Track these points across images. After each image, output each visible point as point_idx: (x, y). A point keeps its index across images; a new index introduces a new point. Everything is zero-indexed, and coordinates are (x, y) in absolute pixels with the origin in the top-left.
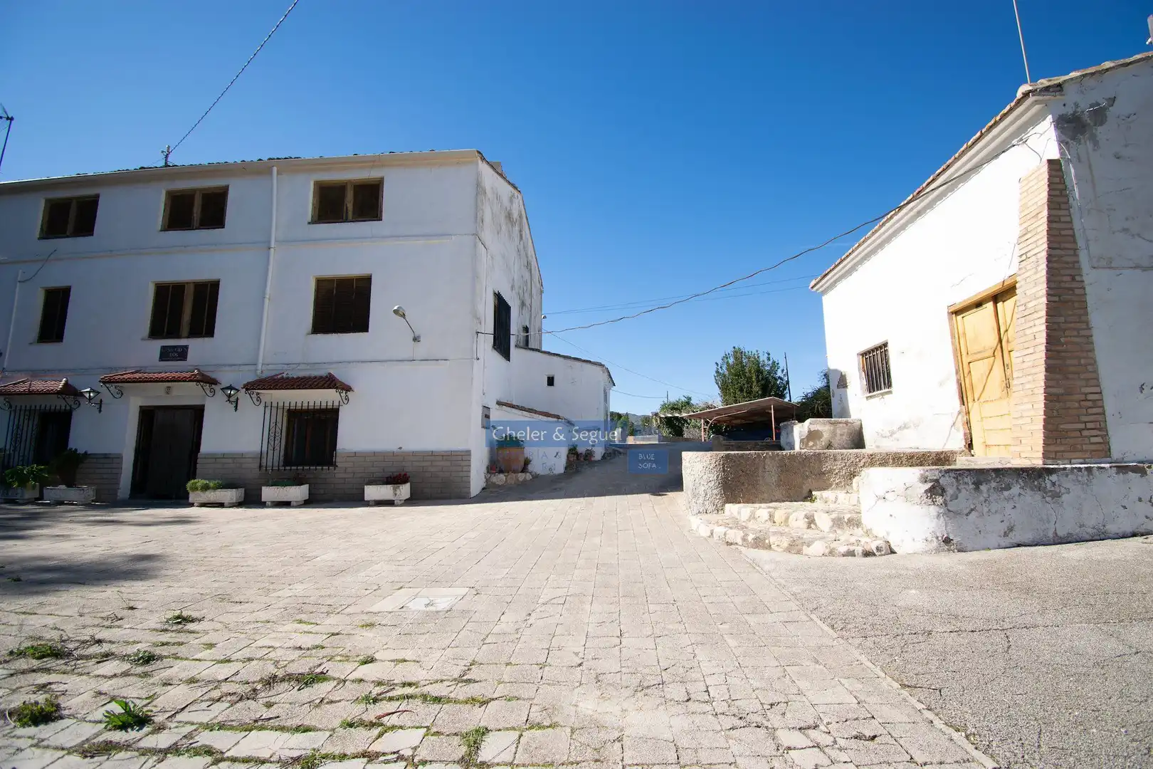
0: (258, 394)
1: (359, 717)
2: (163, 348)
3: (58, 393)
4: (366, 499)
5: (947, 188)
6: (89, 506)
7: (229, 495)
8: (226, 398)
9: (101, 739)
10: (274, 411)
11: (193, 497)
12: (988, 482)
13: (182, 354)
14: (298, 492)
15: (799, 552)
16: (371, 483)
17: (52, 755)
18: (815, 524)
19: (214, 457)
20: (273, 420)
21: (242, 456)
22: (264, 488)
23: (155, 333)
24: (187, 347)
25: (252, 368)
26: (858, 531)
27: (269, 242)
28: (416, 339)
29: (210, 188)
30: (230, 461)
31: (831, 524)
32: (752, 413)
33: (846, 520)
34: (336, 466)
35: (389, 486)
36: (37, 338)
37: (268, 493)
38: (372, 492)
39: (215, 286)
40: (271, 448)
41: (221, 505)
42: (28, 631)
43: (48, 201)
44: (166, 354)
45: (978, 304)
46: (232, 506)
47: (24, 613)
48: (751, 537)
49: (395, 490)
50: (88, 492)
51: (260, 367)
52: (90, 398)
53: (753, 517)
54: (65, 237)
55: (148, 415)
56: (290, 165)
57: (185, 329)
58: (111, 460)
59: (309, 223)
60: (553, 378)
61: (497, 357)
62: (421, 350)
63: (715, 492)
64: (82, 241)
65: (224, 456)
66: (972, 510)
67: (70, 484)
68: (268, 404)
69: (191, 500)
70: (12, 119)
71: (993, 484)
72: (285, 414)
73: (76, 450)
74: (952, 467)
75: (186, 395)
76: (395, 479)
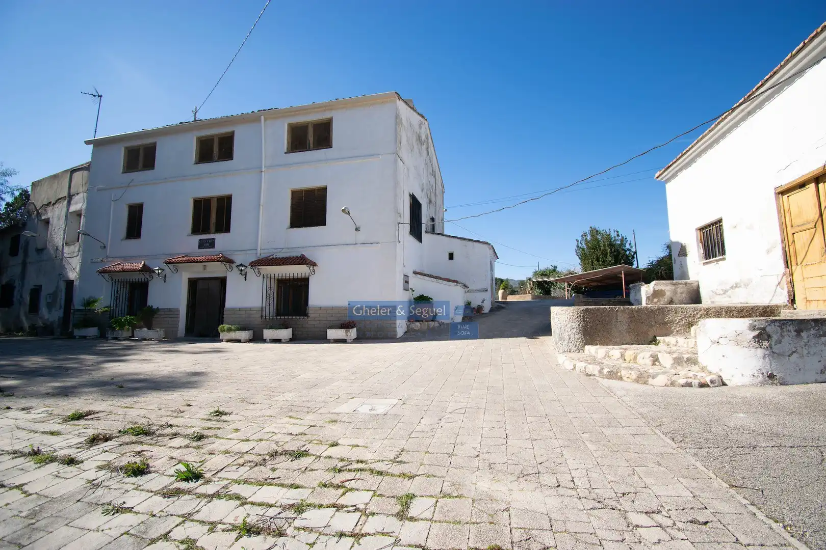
0: (258, 269)
1: (330, 481)
2: (200, 240)
3: (140, 271)
4: (328, 338)
5: (775, 90)
6: (161, 341)
7: (244, 335)
8: (240, 272)
9: (173, 486)
10: (269, 279)
11: (223, 336)
12: (808, 330)
13: (211, 244)
14: (286, 333)
15: (646, 383)
16: (331, 327)
17: (146, 495)
18: (659, 362)
19: (233, 310)
20: (268, 286)
21: (250, 309)
22: (264, 330)
23: (196, 230)
24: (214, 239)
25: (255, 252)
26: (695, 368)
27: (261, 168)
28: (357, 229)
29: (222, 134)
30: (244, 312)
31: (672, 362)
32: (606, 277)
33: (685, 359)
34: (308, 316)
35: (343, 330)
36: (125, 237)
37: (268, 333)
38: (332, 334)
39: (229, 198)
40: (268, 304)
41: (239, 341)
42: (129, 419)
43: (126, 148)
44: (202, 244)
45: (802, 185)
46: (246, 341)
47: (126, 407)
48: (606, 371)
49: (347, 332)
50: (160, 333)
51: (259, 252)
52: (159, 274)
53: (607, 356)
54: (137, 171)
55: (193, 284)
56: (272, 114)
57: (213, 227)
58: (174, 312)
59: (286, 153)
60: (452, 254)
61: (412, 240)
62: (362, 237)
63: (577, 336)
64: (148, 174)
65: (240, 309)
66: (794, 352)
67: (149, 328)
68: (265, 276)
69: (221, 338)
70: (101, 96)
71: (813, 332)
72: (276, 282)
73: (152, 306)
74: (777, 318)
75: (215, 270)
76: (346, 326)
